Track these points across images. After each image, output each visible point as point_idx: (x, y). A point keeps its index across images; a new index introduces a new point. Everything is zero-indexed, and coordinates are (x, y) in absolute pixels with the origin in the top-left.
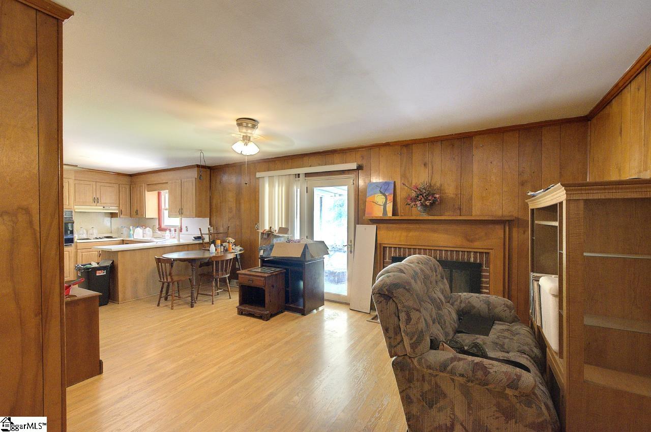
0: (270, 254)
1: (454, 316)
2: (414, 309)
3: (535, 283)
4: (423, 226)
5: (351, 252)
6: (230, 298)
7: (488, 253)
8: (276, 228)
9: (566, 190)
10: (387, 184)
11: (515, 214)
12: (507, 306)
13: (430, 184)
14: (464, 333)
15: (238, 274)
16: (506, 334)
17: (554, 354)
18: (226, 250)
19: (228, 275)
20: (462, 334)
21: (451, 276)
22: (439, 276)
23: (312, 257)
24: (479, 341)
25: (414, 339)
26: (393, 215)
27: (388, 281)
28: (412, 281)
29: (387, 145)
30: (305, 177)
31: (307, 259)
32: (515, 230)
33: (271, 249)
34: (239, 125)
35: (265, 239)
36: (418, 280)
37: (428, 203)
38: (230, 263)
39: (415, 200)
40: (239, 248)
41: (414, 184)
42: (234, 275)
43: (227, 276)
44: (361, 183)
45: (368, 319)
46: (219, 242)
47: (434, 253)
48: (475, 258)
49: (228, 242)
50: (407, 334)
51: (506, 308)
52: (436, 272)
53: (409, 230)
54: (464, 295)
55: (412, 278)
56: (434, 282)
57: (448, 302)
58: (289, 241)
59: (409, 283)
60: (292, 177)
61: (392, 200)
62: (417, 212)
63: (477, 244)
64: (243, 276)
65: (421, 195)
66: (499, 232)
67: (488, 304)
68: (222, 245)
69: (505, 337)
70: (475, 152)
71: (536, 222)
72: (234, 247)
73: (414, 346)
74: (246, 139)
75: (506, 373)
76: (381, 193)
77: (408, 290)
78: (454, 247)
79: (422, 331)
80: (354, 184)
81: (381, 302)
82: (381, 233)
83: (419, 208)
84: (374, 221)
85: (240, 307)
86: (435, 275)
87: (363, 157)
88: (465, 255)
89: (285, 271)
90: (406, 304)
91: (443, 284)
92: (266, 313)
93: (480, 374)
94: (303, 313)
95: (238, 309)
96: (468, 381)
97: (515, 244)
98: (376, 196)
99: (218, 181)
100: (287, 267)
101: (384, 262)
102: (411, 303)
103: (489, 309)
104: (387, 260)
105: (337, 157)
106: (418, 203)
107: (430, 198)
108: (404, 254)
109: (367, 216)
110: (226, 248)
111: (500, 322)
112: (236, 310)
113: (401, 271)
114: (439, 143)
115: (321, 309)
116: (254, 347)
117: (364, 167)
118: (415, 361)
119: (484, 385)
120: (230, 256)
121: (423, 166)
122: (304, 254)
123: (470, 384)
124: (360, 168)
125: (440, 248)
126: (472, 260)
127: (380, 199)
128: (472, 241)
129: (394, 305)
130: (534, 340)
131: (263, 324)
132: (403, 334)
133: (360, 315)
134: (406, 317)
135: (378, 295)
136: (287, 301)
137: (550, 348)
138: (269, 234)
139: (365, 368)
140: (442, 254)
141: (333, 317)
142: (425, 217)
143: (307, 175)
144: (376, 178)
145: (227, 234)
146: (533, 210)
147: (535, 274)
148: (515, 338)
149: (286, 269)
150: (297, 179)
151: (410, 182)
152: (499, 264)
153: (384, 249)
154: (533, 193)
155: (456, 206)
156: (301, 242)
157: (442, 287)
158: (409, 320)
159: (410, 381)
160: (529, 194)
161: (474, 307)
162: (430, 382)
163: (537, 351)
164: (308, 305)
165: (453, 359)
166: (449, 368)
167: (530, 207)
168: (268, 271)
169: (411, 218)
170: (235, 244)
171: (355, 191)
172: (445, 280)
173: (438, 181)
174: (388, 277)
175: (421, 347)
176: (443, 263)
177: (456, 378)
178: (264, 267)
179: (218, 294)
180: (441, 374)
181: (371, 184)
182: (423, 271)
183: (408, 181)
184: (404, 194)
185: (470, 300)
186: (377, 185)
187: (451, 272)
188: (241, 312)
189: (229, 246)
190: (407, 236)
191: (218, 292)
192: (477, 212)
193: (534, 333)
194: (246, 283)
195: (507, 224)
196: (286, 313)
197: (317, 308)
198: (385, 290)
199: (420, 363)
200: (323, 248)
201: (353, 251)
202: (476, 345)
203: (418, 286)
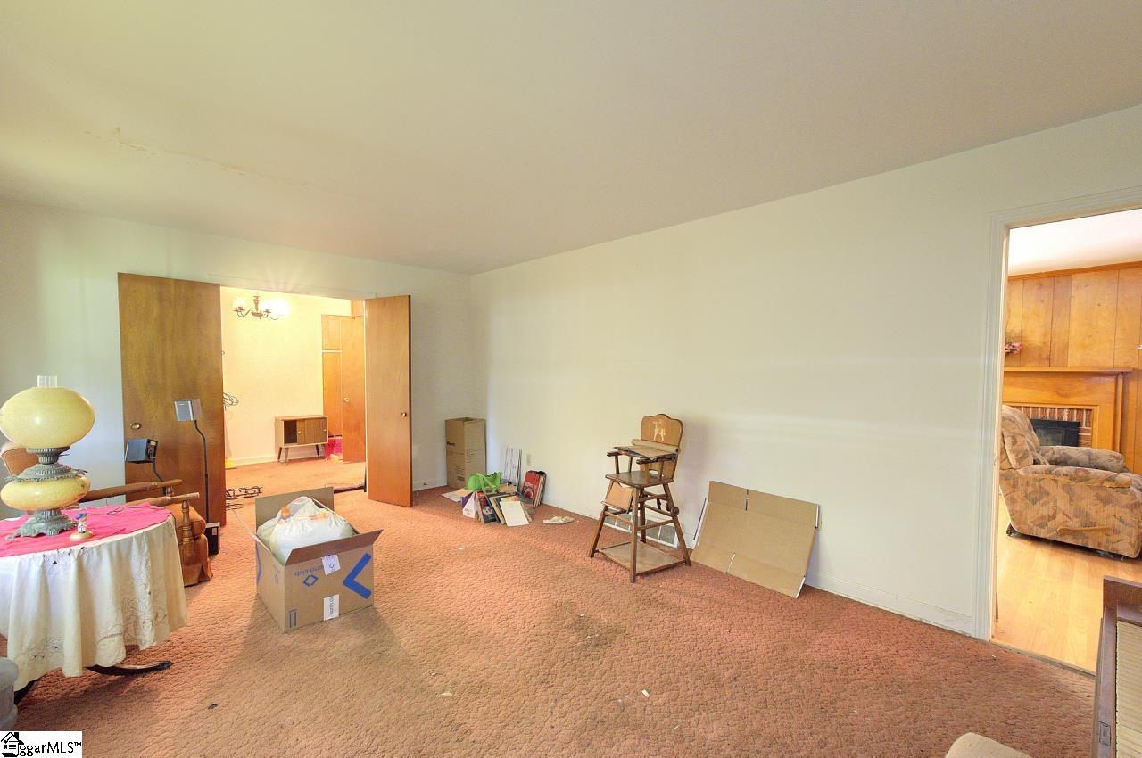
7: (1091, 410)
25: (1020, 456)
32: (1132, 384)
48: (1070, 416)
63: (1074, 400)
66: (1107, 385)
70: (1074, 292)
88: (1054, 412)
114: (1021, 283)
126: (1065, 418)
128: (1066, 396)
140: (1046, 414)
159: (1014, 486)
162: (1034, 486)
173: (1016, 326)
175: (1025, 461)
185: (1066, 451)
192: (1075, 362)
195: (1121, 377)
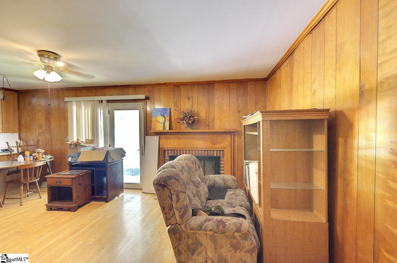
0: (77, 160)
1: (206, 190)
2: (181, 192)
3: (247, 166)
4: (188, 136)
5: (142, 154)
6: (40, 198)
7: (223, 150)
8: (83, 139)
9: (262, 115)
10: (165, 109)
11: (236, 129)
12: (233, 180)
13: (192, 110)
14: (211, 199)
15: (46, 178)
16: (233, 196)
17: (257, 206)
18: (36, 159)
19: (38, 179)
20: (211, 200)
21: (204, 165)
22: (197, 166)
23: (113, 159)
24: (219, 204)
25: (182, 212)
26: (169, 130)
27: (164, 175)
28: (180, 173)
29: (165, 84)
30: (107, 103)
31: (109, 162)
32: (236, 137)
33: (78, 156)
34: (40, 56)
35: (73, 148)
36: (184, 172)
37: (190, 122)
38: (39, 170)
39: (183, 120)
40: (49, 157)
41: (182, 110)
42: (43, 180)
43: (36, 180)
44: (148, 108)
45: (155, 198)
46: (27, 153)
47: (195, 152)
48: (217, 154)
49: (38, 153)
50: (177, 209)
51: (233, 181)
52: (195, 164)
53: (180, 139)
54: (212, 176)
55: (180, 171)
56: (195, 171)
57: (203, 182)
58: (94, 149)
59: (178, 175)
60: (97, 103)
61: (169, 120)
62: (184, 128)
63: (217, 146)
64: (51, 179)
65: (186, 117)
66: (228, 138)
67: (224, 180)
68: (31, 155)
69: (233, 199)
70: (216, 92)
71: (246, 133)
72: (44, 156)
73: (182, 217)
74: (49, 69)
75: (235, 223)
76: (162, 115)
77: (177, 180)
78: (205, 148)
79: (187, 206)
80: (143, 109)
81: (159, 190)
82: (162, 141)
83: (185, 125)
84: (157, 134)
85: (49, 204)
86: (195, 167)
87: (149, 91)
88: (211, 152)
89: (91, 171)
90: (176, 189)
91: (200, 171)
92: (73, 205)
93: (221, 227)
94: (106, 200)
95: (47, 206)
96: (215, 233)
97: (236, 144)
98: (158, 117)
99: (27, 103)
100: (92, 168)
101: (164, 159)
102: (179, 188)
103: (224, 183)
104: (167, 158)
105: (131, 90)
106: (185, 122)
107: (191, 119)
108: (177, 154)
109: (153, 131)
110: (35, 158)
111: (230, 190)
112: (45, 207)
113: (173, 167)
114: (196, 86)
115: (121, 195)
116: (60, 236)
117: (150, 98)
118: (183, 226)
119: (223, 234)
120: (39, 164)
121: (187, 99)
122: (106, 158)
123: (216, 234)
124: (147, 98)
125: (198, 149)
126: (215, 155)
127: (161, 119)
128: (215, 144)
129: (168, 190)
130: (246, 197)
131: (71, 214)
132: (175, 210)
133: (150, 195)
134: (176, 198)
135: (157, 185)
136: (93, 193)
137: (254, 202)
138: (77, 145)
139: (152, 234)
141: (130, 200)
142: (189, 130)
143: (108, 101)
144: (158, 106)
145: (37, 146)
146: (244, 126)
147: (247, 161)
148: (238, 198)
149: (91, 170)
150: (101, 104)
151: (180, 109)
152: (229, 156)
153: (164, 151)
154: (245, 117)
155: (207, 124)
156: (104, 150)
157: (199, 173)
158: (178, 199)
159: (180, 240)
160: (243, 117)
161: (217, 183)
162: (192, 238)
163: (248, 204)
164: (110, 194)
165: (206, 221)
166: (203, 227)
167: (243, 125)
168: (75, 173)
169: (181, 131)
170: (46, 154)
171: (144, 113)
172: (201, 169)
173: (195, 109)
174: (164, 172)
175: (186, 217)
176: (200, 158)
177: (208, 233)
178: (72, 170)
179: (28, 196)
180: (199, 232)
181: (155, 109)
182: (188, 164)
183: (179, 108)
184: (176, 116)
185: (215, 179)
186: (158, 110)
187: (204, 162)
188: (50, 209)
189: (39, 156)
190: (178, 143)
191: (28, 195)
192: (217, 127)
193: (246, 193)
194: (55, 184)
195: (232, 134)
196: (92, 202)
197: (118, 195)
198: (161, 181)
199: (185, 227)
200: (122, 153)
201: (143, 154)
202: (218, 207)
203: (184, 176)
